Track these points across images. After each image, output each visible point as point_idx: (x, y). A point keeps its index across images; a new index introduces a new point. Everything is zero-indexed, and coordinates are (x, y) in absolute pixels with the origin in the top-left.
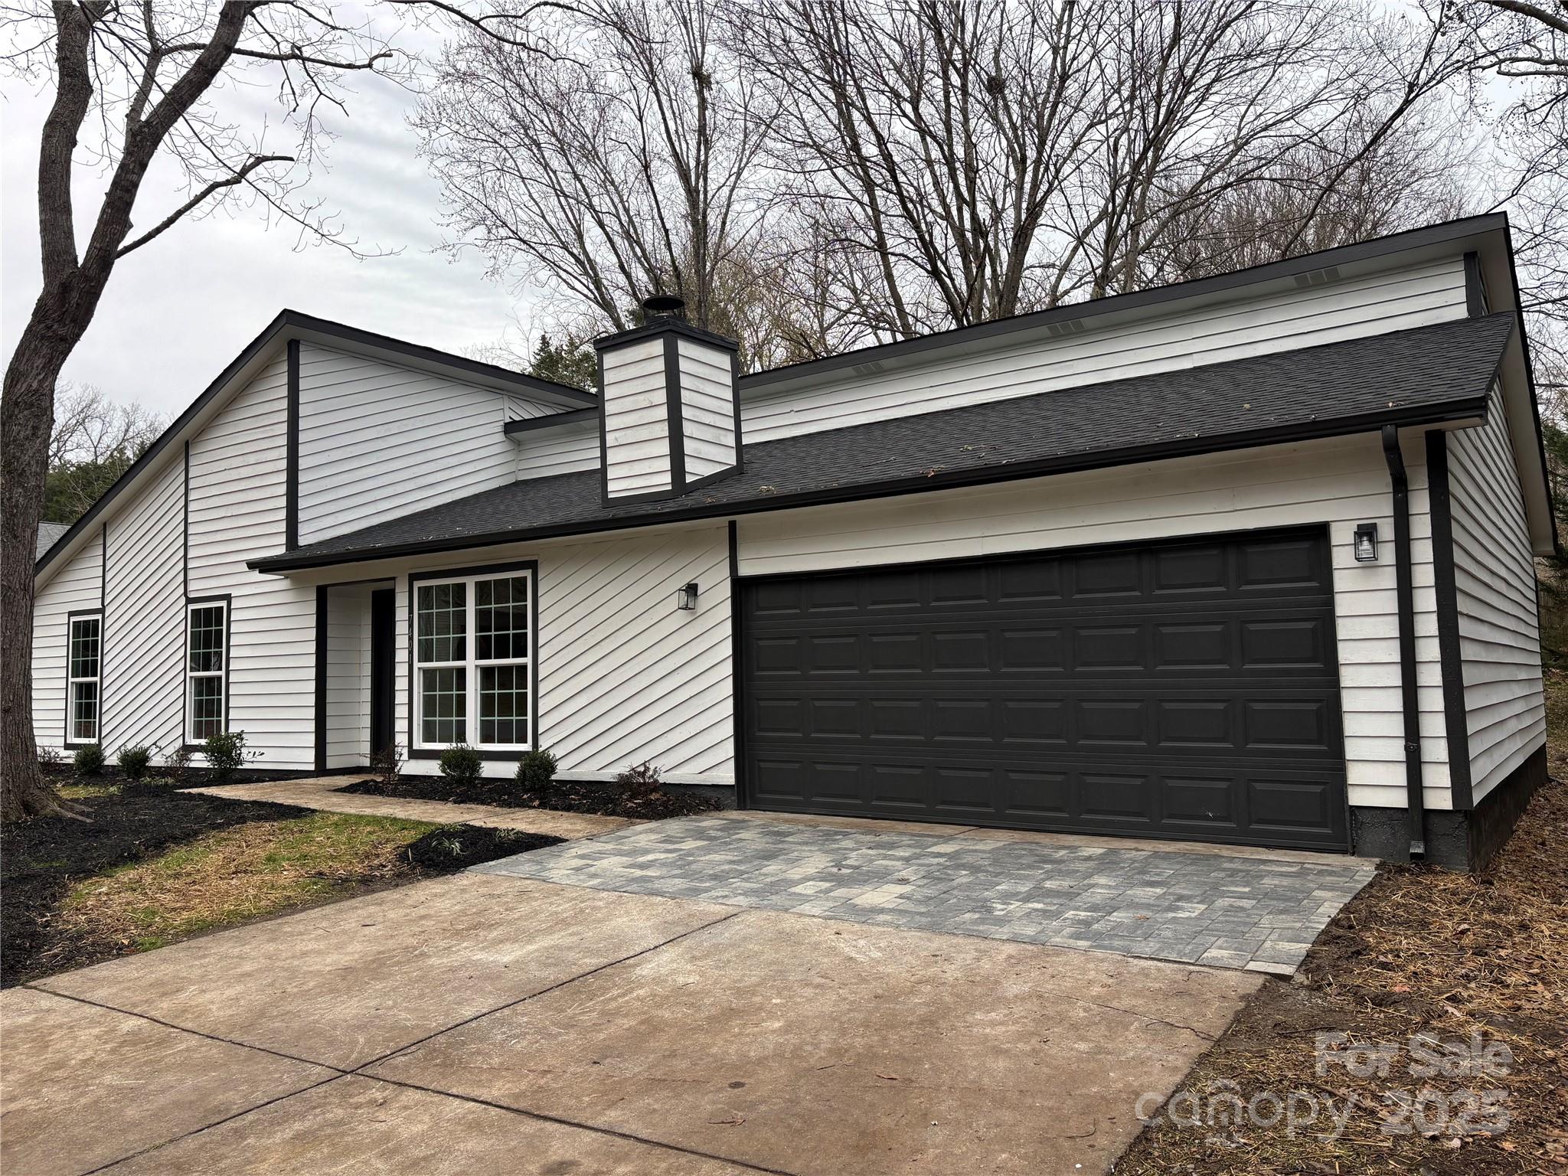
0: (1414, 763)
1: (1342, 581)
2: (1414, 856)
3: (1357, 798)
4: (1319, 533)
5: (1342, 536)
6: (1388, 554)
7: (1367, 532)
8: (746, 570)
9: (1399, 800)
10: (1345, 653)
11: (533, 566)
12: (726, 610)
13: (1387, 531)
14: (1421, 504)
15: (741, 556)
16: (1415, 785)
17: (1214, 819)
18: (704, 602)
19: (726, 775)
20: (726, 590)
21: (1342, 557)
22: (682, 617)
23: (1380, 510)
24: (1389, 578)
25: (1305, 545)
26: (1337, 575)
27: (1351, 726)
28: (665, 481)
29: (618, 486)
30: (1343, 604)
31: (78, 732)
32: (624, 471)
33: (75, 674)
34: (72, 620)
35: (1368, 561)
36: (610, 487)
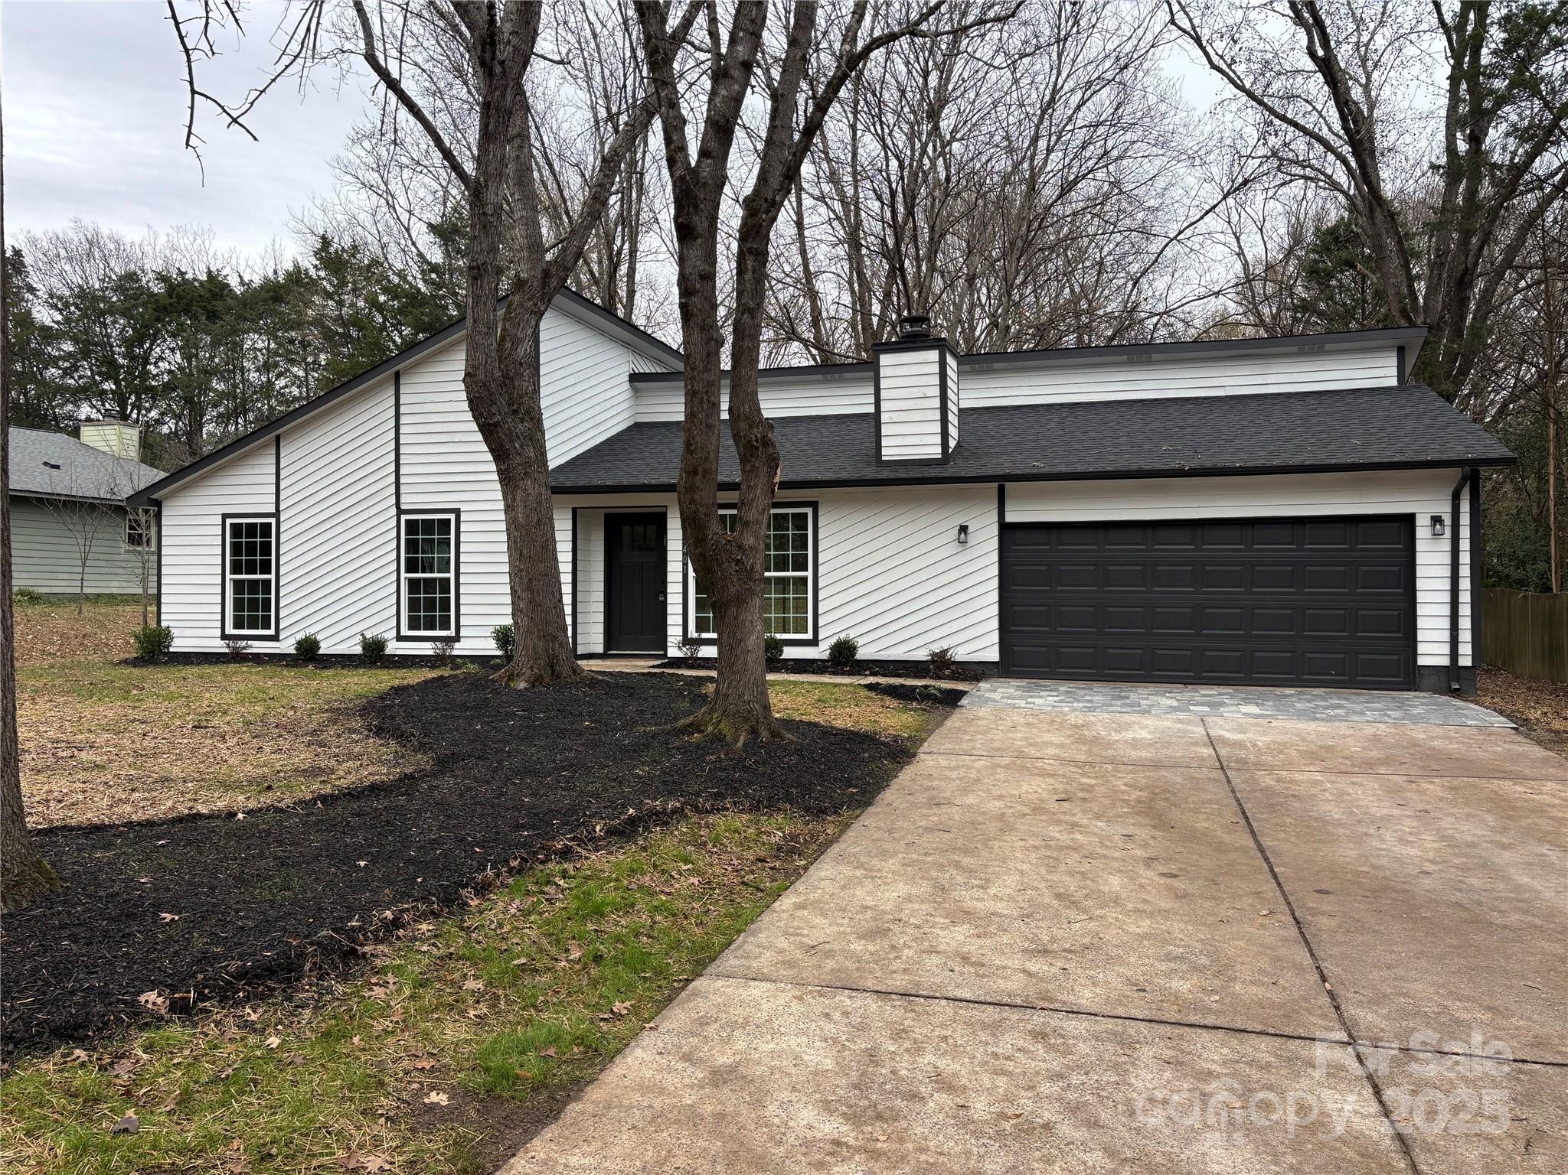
0: (1454, 642)
1: (1420, 546)
2: (1454, 690)
3: (1422, 661)
4: (1409, 519)
5: (1423, 523)
6: (1447, 532)
7: (1436, 520)
8: (1011, 517)
9: (1445, 661)
10: (1420, 584)
11: (815, 506)
12: (994, 544)
13: (1447, 520)
14: (1465, 507)
15: (1007, 508)
16: (1454, 654)
17: (1336, 675)
18: (973, 539)
19: (993, 655)
20: (994, 530)
21: (1423, 531)
22: (954, 547)
23: (1444, 509)
24: (1446, 545)
25: (1397, 525)
26: (1418, 542)
27: (1420, 623)
28: (936, 452)
29: (889, 453)
30: (1420, 558)
31: (238, 624)
32: (898, 441)
33: (234, 571)
34: (229, 521)
35: (1436, 535)
36: (884, 451)
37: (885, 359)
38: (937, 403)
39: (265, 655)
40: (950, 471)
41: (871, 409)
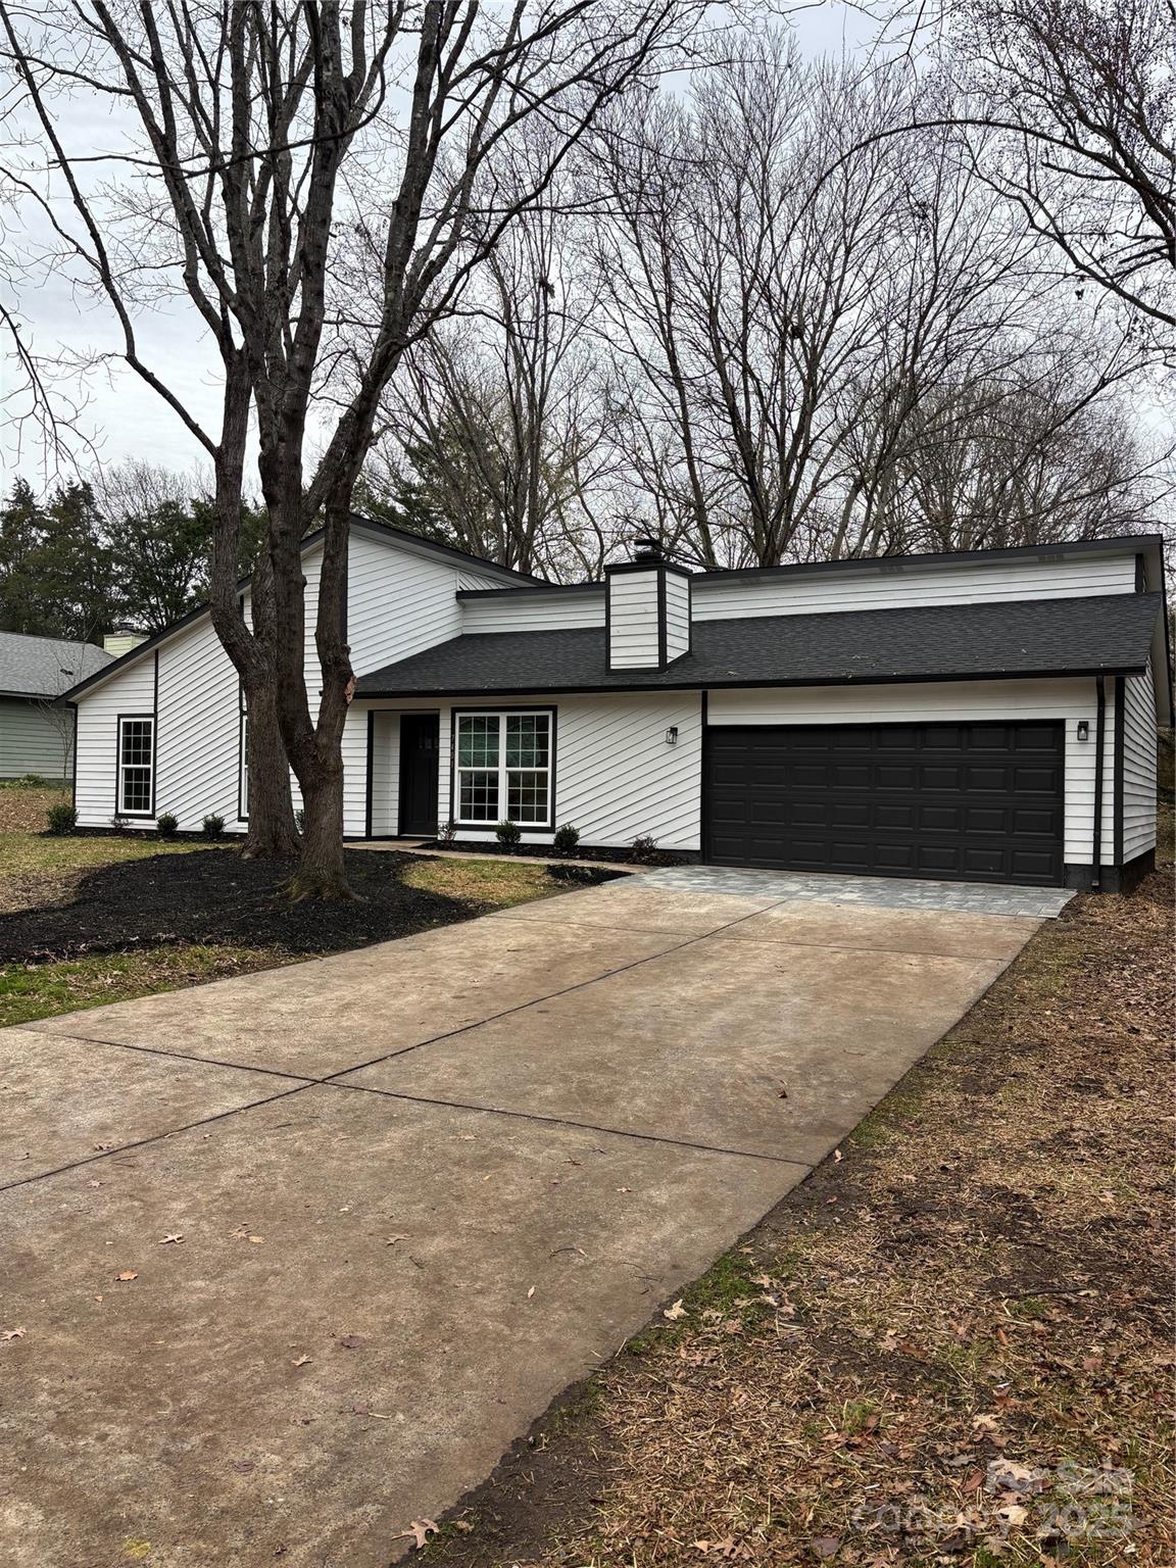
0: (1097, 842)
1: (1069, 750)
2: (1095, 887)
3: (1068, 859)
4: (1060, 724)
5: (1071, 727)
6: (1093, 737)
7: (1083, 726)
8: (712, 721)
9: (1089, 860)
10: (1068, 787)
11: (554, 709)
12: (698, 744)
13: (1093, 726)
14: (1110, 713)
15: (710, 712)
16: (1097, 854)
17: (993, 871)
18: (681, 740)
19: (695, 844)
20: (699, 732)
21: (1071, 737)
22: (666, 748)
23: (1091, 715)
24: (1092, 749)
25: (1051, 729)
26: (1067, 746)
27: (1068, 823)
28: (653, 661)
29: (617, 662)
30: (1069, 762)
31: (127, 807)
32: (623, 652)
33: (126, 761)
34: (122, 720)
35: (1083, 740)
36: (613, 661)
37: (615, 579)
38: (655, 618)
39: (146, 831)
40: (663, 680)
41: (603, 624)
